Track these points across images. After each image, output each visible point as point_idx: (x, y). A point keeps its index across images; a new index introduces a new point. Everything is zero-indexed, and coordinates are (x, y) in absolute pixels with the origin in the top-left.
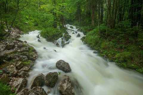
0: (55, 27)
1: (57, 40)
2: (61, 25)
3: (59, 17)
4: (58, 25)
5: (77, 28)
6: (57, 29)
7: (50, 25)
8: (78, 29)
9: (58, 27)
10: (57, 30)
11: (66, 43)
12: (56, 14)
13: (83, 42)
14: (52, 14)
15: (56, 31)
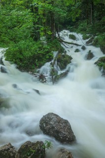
0: (36, 39)
1: (40, 67)
2: (49, 33)
3: (44, 15)
4: (42, 33)
5: (84, 39)
6: (40, 44)
7: (25, 34)
8: (87, 40)
9: (43, 38)
10: (40, 46)
11: (61, 74)
12: (37, 9)
13: (100, 69)
14: (29, 10)
15: (39, 48)
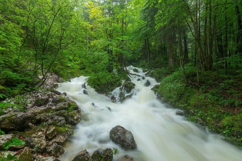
0: (110, 71)
1: (112, 90)
2: (120, 67)
3: (116, 55)
4: (114, 67)
5: (144, 72)
6: (113, 74)
7: (102, 67)
8: (146, 73)
9: (115, 70)
10: (113, 76)
11: (127, 96)
12: (111, 51)
13: (155, 94)
14: (106, 52)
15: (112, 77)
